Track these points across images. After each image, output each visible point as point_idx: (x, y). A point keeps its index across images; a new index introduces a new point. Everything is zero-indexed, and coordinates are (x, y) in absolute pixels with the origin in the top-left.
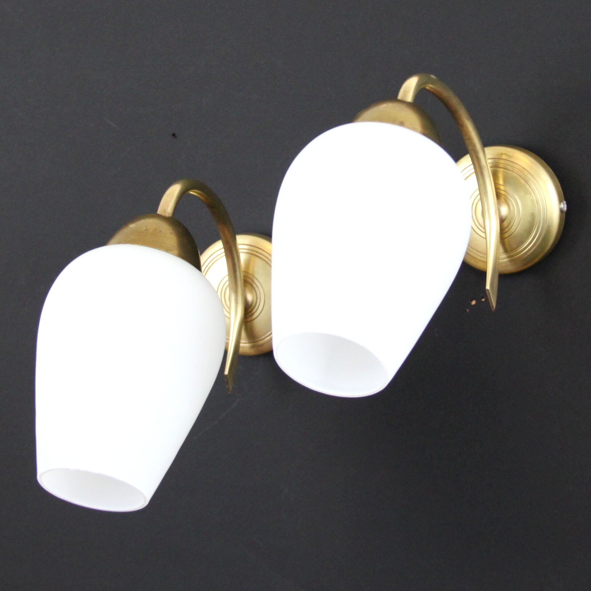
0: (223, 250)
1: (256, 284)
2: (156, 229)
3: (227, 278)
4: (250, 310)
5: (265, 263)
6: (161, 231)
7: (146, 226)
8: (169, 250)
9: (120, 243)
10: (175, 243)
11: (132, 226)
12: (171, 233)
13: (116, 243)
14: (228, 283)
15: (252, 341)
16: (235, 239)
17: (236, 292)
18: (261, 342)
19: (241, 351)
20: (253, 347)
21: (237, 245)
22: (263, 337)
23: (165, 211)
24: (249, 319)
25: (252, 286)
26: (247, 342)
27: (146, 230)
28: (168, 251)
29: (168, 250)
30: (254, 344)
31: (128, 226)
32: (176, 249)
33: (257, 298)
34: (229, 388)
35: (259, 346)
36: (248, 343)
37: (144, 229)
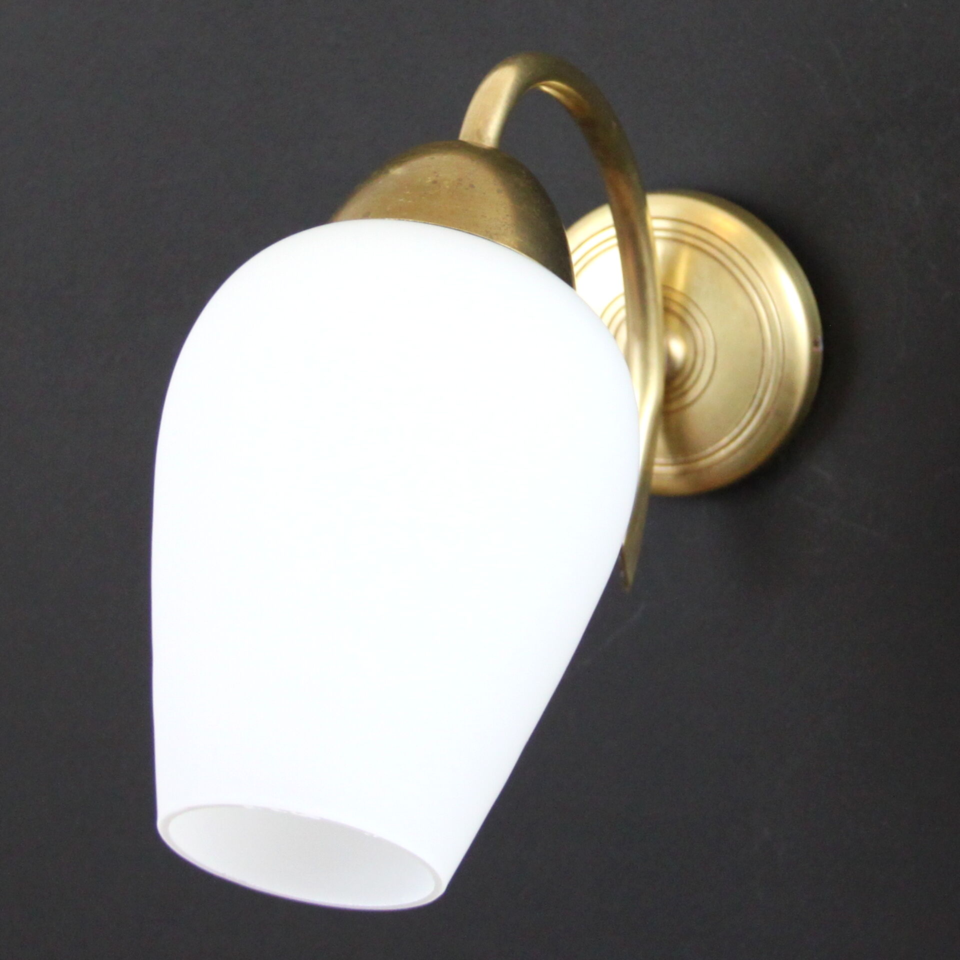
0: (613, 231)
1: (692, 317)
2: (460, 180)
3: (622, 301)
4: (678, 382)
5: (715, 264)
6: (472, 186)
7: (435, 173)
8: (496, 234)
9: (367, 215)
10: (507, 216)
11: (398, 171)
12: (499, 192)
13: (355, 217)
14: (623, 314)
15: (681, 459)
16: (643, 205)
17: (644, 336)
18: (704, 463)
19: (655, 483)
20: (683, 474)
21: (649, 219)
22: (710, 450)
23: (479, 134)
24: (674, 406)
25: (682, 321)
26: (670, 461)
27: (435, 182)
28: (492, 238)
29: (490, 235)
30: (686, 466)
31: (387, 172)
32: (512, 232)
33: (696, 353)
34: (626, 577)
35: (700, 471)
36: (673, 465)
37: (430, 180)
